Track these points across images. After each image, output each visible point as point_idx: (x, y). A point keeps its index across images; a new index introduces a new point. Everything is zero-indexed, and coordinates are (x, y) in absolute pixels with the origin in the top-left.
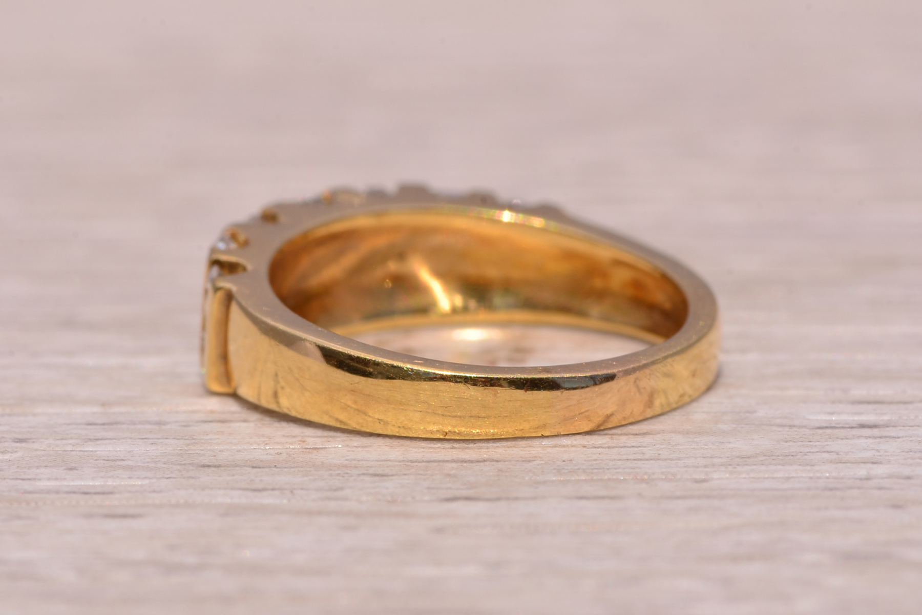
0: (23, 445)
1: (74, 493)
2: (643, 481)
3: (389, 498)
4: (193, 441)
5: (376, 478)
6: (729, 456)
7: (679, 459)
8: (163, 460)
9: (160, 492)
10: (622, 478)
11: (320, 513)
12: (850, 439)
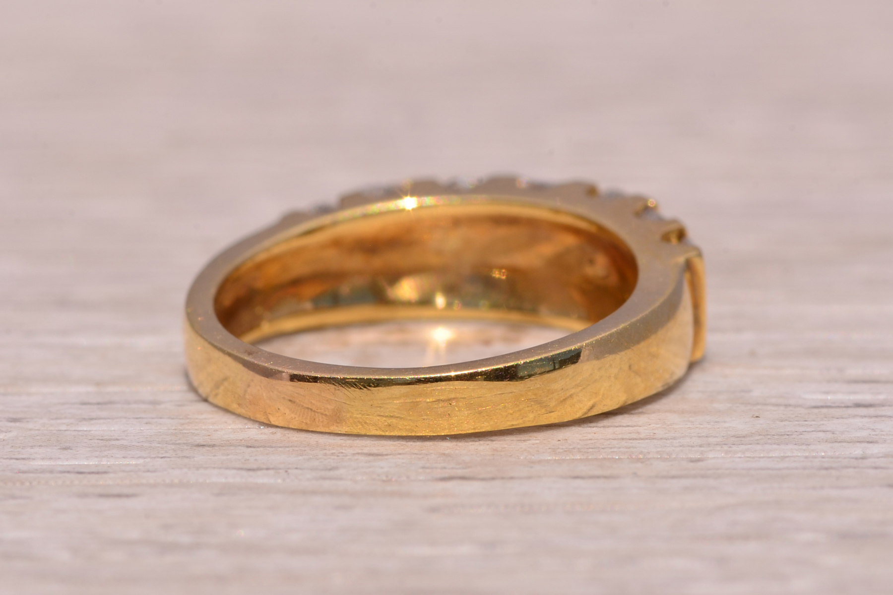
0: (18, 424)
1: (68, 472)
2: (638, 460)
3: (384, 478)
4: (188, 420)
5: (371, 458)
6: (724, 435)
7: (674, 438)
8: (158, 440)
9: (155, 471)
10: (617, 457)
11: (314, 492)
12: (846, 418)
